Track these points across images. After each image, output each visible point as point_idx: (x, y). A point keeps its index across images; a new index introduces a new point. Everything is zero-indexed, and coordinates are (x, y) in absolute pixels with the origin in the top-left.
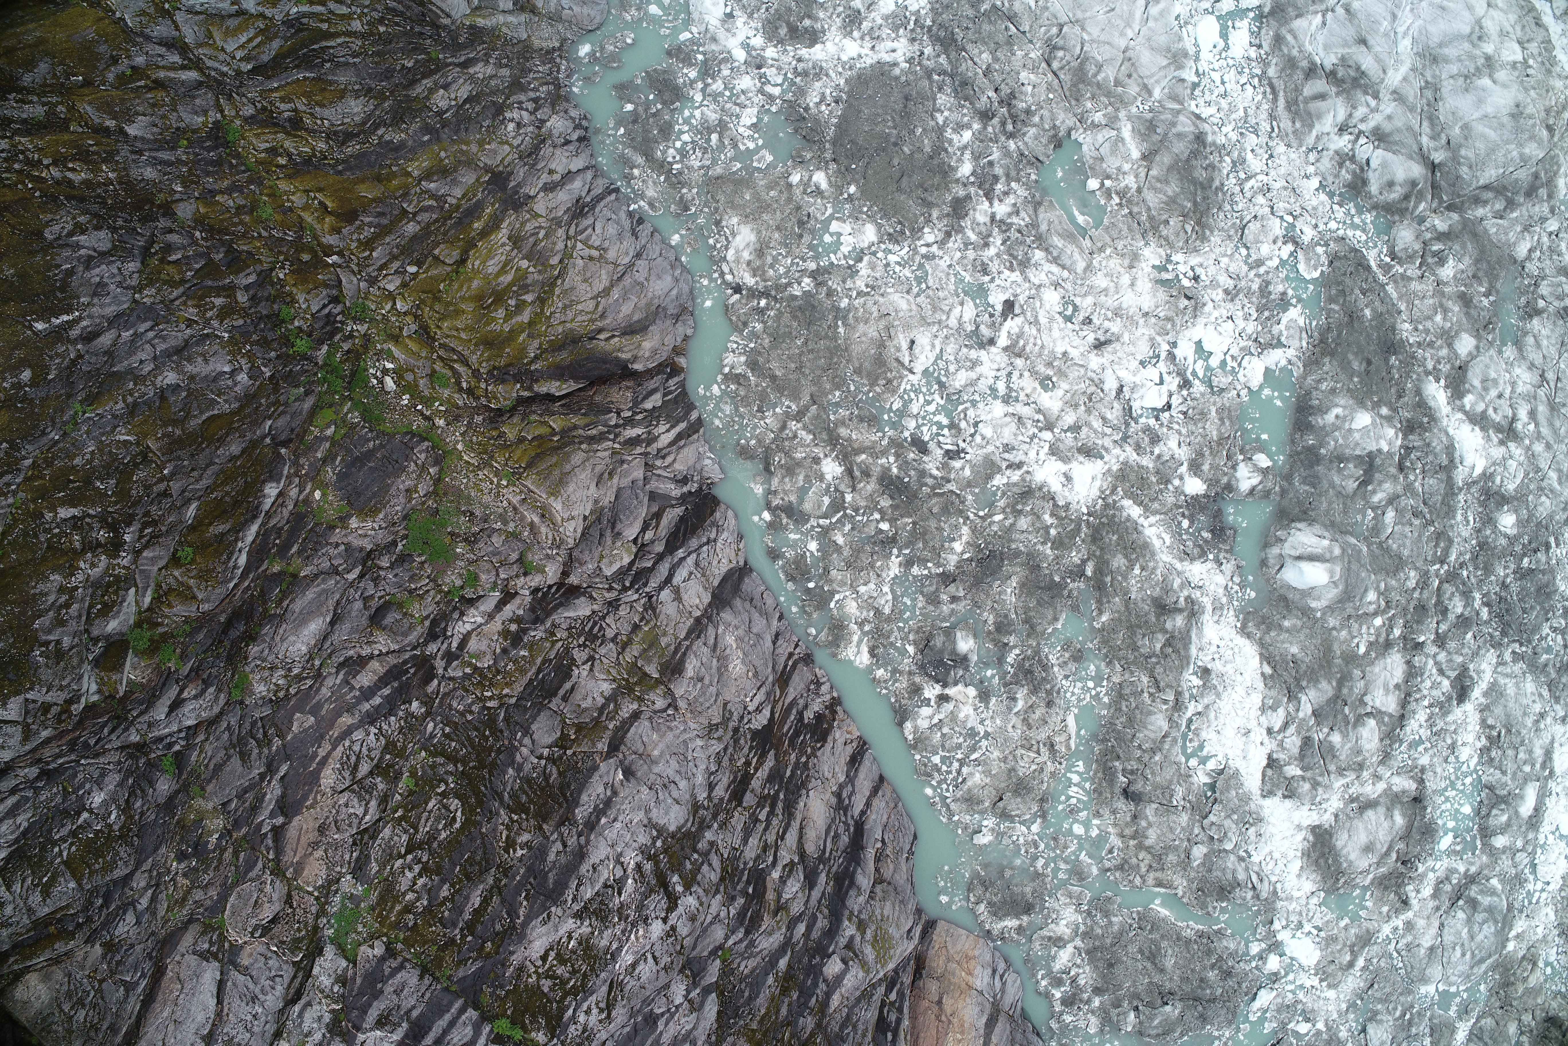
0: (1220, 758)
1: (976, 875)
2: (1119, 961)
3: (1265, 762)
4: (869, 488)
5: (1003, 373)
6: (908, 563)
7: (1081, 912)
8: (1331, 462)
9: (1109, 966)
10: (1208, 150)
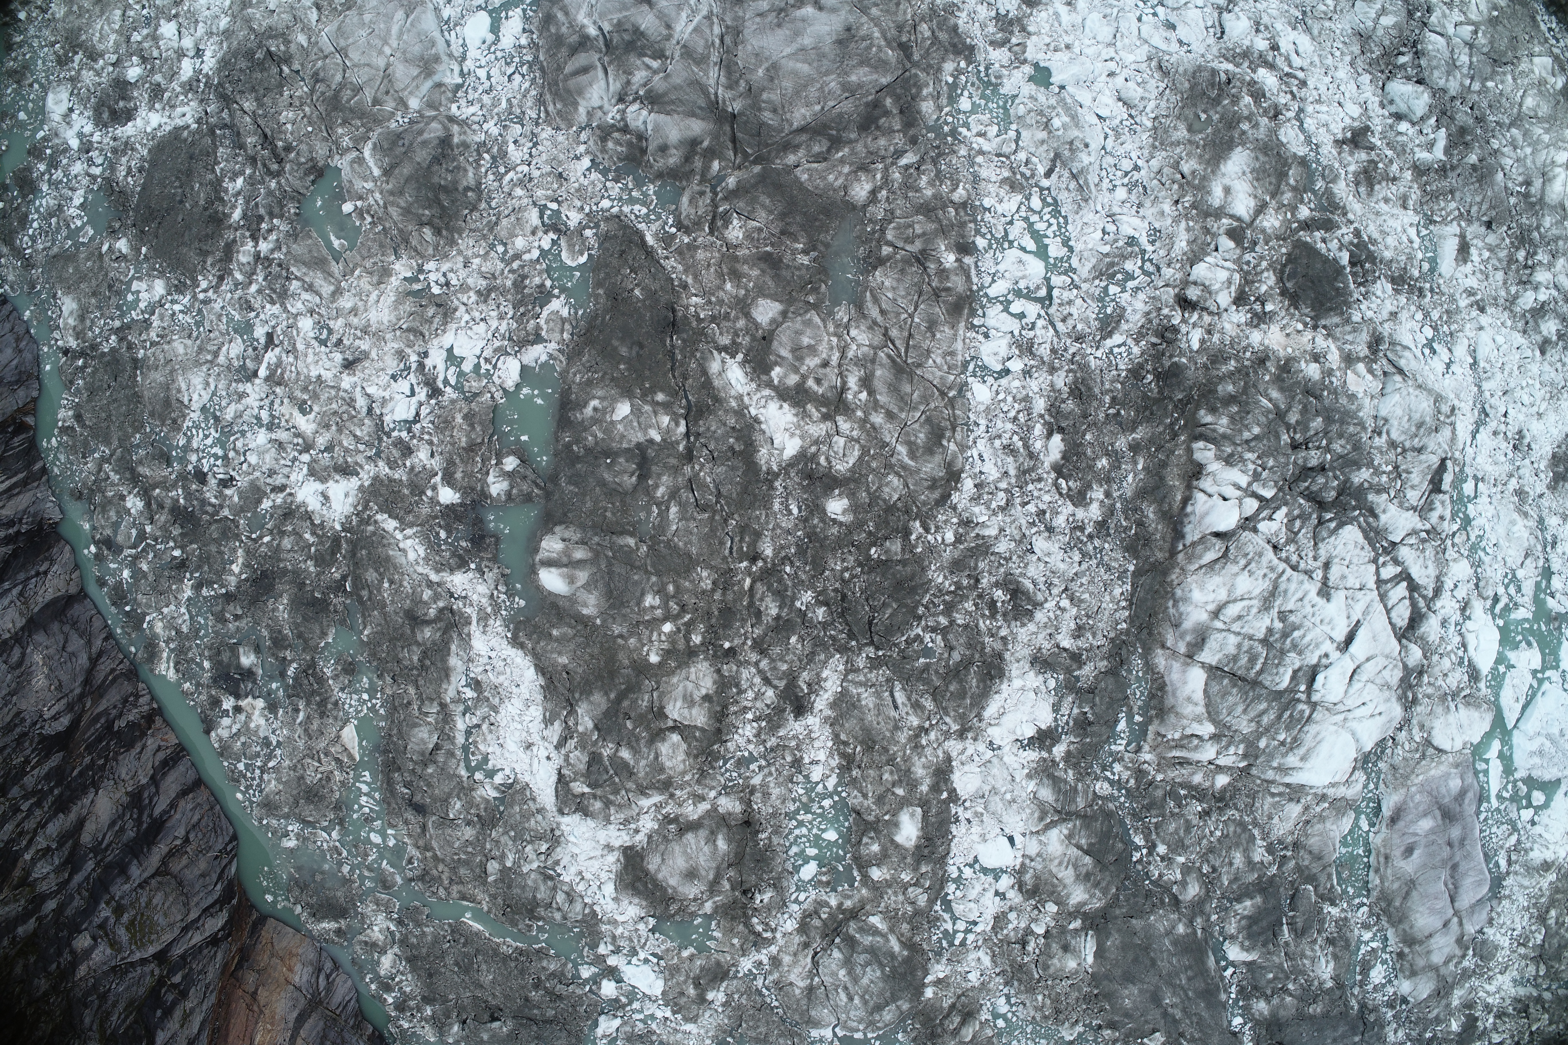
0: (507, 771)
1: (291, 877)
2: (438, 972)
3: (554, 778)
4: (163, 518)
5: (267, 402)
6: (198, 587)
7: (391, 919)
8: (596, 458)
9: (430, 976)
10: (456, 151)
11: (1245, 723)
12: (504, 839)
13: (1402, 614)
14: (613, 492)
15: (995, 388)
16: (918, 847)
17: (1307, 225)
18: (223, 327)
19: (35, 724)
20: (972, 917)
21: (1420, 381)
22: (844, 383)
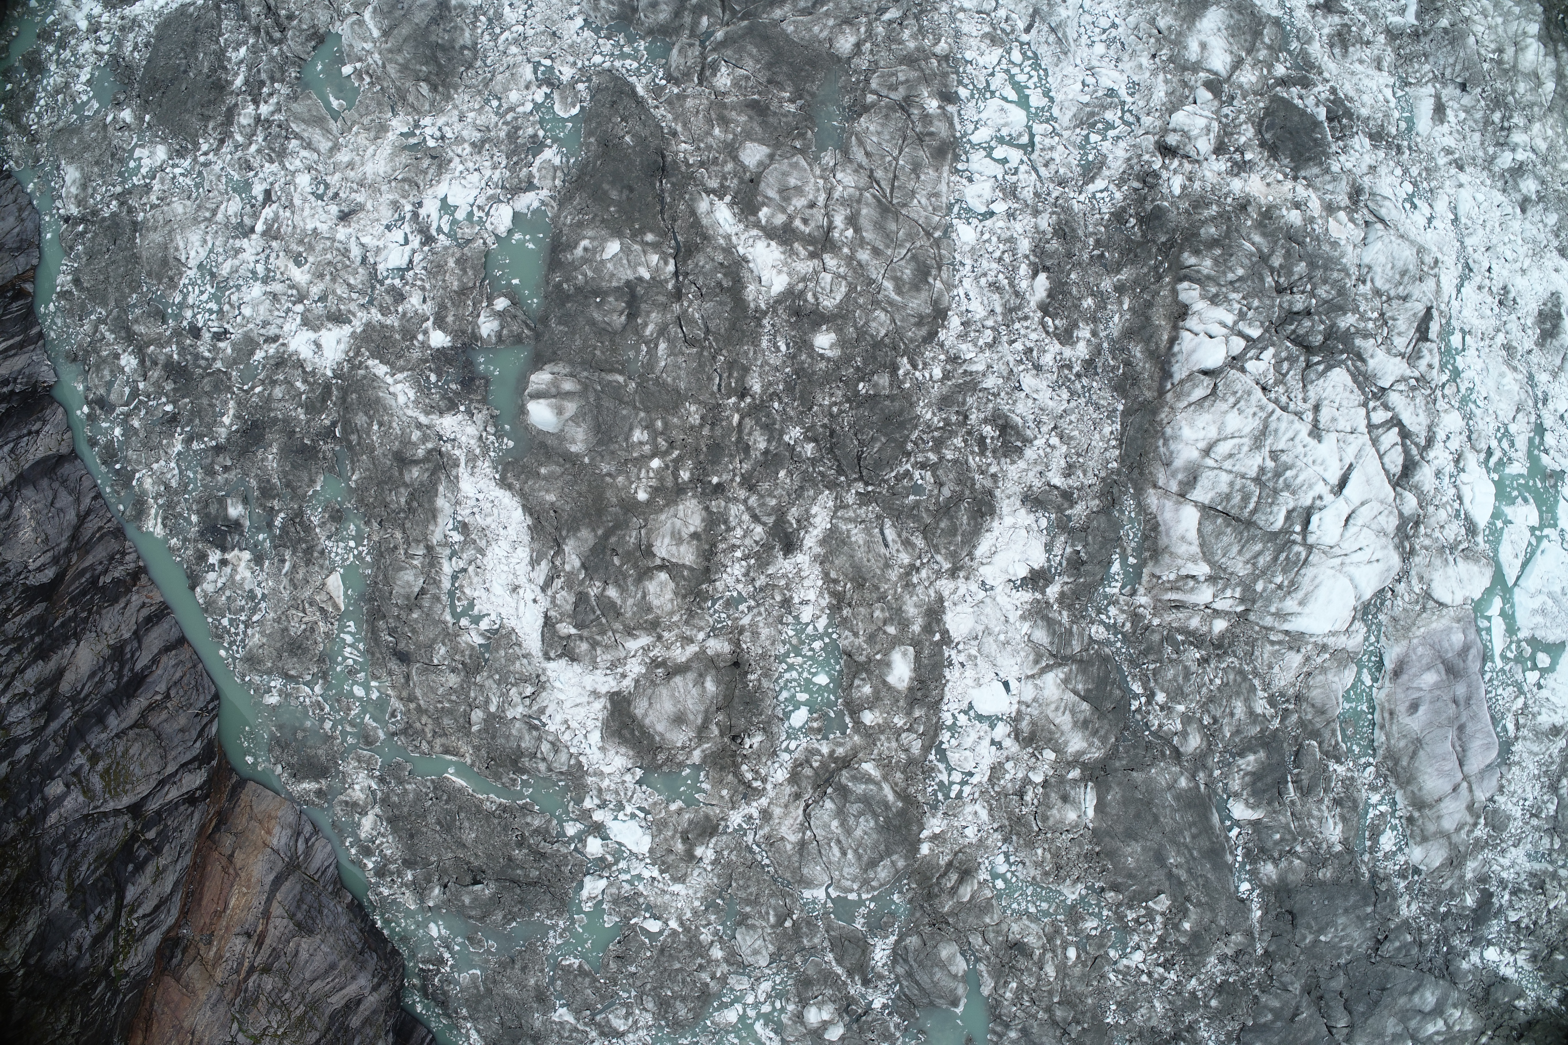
0: (493, 617)
1: (272, 736)
2: (419, 832)
3: (541, 621)
4: (156, 375)
5: (263, 256)
6: (188, 441)
7: (372, 777)
8: (586, 297)
9: (412, 836)
10: (454, 13)
11: (1241, 565)
12: (489, 683)
13: (1395, 461)
14: (602, 331)
15: (979, 229)
16: (910, 689)
17: (1283, 82)
18: (222, 187)
19: (20, 574)
20: (969, 767)
21: (1402, 231)
22: (831, 222)
